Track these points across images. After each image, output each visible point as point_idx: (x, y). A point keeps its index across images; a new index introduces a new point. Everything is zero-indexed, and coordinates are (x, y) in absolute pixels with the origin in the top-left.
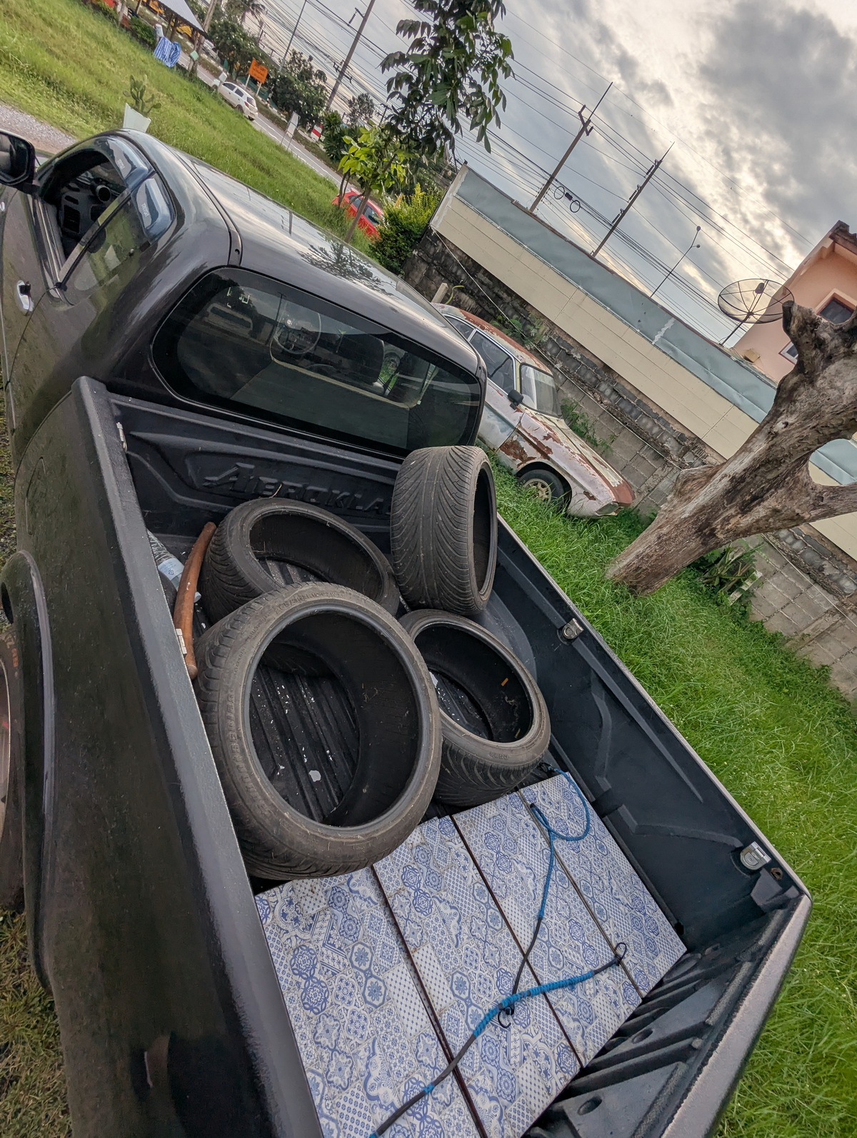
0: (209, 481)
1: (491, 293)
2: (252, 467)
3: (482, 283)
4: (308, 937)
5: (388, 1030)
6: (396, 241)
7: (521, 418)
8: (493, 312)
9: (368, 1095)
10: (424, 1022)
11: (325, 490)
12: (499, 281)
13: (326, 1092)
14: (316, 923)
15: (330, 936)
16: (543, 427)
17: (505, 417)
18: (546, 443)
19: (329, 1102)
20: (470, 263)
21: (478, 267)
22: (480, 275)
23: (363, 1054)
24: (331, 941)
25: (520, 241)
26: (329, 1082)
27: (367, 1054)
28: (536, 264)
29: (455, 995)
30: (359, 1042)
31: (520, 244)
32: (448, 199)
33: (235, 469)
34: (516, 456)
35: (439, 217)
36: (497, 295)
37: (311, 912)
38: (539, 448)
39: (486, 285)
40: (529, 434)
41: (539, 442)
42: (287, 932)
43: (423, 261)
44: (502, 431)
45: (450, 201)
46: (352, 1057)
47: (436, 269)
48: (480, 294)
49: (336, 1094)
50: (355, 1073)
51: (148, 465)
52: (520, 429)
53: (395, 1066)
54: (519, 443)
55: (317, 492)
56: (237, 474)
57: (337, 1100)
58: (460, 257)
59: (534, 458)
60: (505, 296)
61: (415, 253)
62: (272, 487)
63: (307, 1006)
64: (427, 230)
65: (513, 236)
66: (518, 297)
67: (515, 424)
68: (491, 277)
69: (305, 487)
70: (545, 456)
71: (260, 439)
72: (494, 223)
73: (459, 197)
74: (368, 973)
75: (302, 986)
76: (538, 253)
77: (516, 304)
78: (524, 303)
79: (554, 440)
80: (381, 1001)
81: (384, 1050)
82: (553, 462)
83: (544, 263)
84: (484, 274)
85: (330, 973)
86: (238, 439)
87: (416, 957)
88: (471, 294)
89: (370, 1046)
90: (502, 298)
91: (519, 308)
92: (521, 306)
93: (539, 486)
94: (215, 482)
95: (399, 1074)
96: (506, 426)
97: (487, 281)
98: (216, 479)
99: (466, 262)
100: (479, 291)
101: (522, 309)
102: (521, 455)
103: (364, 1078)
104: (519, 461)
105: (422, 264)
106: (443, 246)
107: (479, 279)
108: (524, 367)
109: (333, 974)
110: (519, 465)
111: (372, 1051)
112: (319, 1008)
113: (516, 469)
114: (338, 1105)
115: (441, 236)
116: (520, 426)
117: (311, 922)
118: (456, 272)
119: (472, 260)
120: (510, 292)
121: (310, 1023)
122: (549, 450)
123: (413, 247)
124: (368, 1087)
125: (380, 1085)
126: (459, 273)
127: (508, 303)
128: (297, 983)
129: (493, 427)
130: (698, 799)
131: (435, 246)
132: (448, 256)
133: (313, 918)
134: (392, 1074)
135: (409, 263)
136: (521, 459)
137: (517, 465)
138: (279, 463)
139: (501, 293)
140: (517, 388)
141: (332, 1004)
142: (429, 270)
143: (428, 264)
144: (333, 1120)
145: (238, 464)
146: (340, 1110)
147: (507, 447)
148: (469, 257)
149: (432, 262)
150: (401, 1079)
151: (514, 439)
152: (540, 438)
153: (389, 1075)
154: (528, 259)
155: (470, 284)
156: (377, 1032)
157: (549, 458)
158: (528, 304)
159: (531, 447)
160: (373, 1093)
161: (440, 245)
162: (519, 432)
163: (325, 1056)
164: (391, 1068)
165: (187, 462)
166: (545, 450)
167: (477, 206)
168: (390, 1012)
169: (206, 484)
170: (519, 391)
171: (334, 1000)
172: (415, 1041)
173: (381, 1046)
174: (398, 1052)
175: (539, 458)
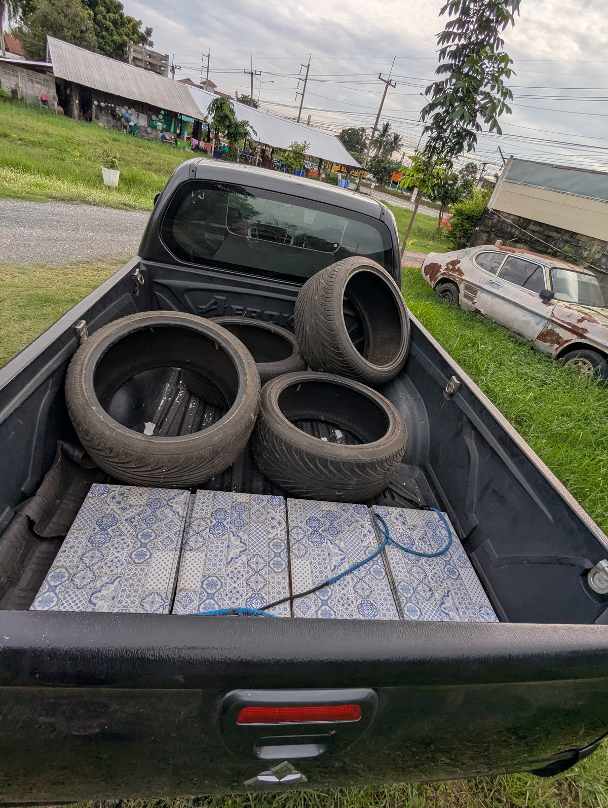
0: (201, 309)
1: (542, 236)
2: (224, 298)
3: (534, 231)
4: (119, 512)
5: (133, 578)
6: (462, 226)
7: (553, 310)
8: (545, 249)
9: (90, 599)
10: (163, 588)
11: (277, 314)
12: (548, 225)
13: (66, 583)
14: (130, 508)
15: (134, 518)
16: (577, 313)
17: (538, 312)
18: (580, 325)
19: (63, 588)
20: (522, 220)
21: (529, 221)
22: (531, 227)
23: (105, 579)
24: (133, 520)
25: (563, 191)
26: (72, 580)
27: (108, 581)
28: (582, 202)
29: (202, 587)
30: (107, 572)
31: (563, 193)
32: (499, 185)
33: (214, 300)
34: (553, 342)
35: (494, 198)
36: (549, 237)
37: (131, 503)
38: (574, 330)
39: (537, 232)
40: (563, 321)
41: (574, 326)
42: (109, 505)
43: (484, 232)
44: (537, 324)
45: (501, 186)
46: (96, 577)
47: (495, 234)
48: (533, 240)
49: (71, 587)
50: (91, 585)
51: (167, 300)
52: (553, 319)
53: (121, 597)
54: (554, 331)
55: (272, 315)
56: (215, 304)
57: (68, 590)
58: (513, 220)
59: (570, 340)
60: (555, 234)
61: (477, 229)
62: (241, 312)
63: (90, 541)
64: (486, 211)
65: (556, 189)
66: (566, 231)
67: (548, 316)
68: (540, 224)
69: (263, 312)
70: (581, 336)
71: (224, 279)
72: (539, 187)
73: (507, 180)
74: (144, 545)
75: (96, 531)
76: (581, 194)
77: (566, 237)
78: (573, 234)
79: (589, 321)
80: (141, 561)
81: (121, 585)
82: (590, 340)
83: (588, 198)
84: (534, 225)
85: (119, 533)
86: (211, 279)
87: (188, 555)
88: (525, 242)
89: (113, 578)
90: (552, 237)
91: (569, 239)
92: (571, 237)
93: (580, 364)
94: (204, 309)
95: (120, 602)
96: (540, 319)
97: (537, 228)
98: (205, 307)
99: (519, 221)
100: (532, 237)
101: (572, 240)
102: (558, 340)
103: (95, 590)
104: (556, 346)
105: (484, 234)
106: (499, 217)
107: (530, 230)
108: (554, 271)
109: (120, 535)
110: (557, 349)
111: (112, 581)
112: (97, 545)
113: (555, 354)
114: (67, 593)
115: (496, 211)
116: (553, 316)
117: (128, 507)
118: (511, 231)
119: (523, 218)
120: (558, 230)
121: (86, 549)
122: (585, 331)
123: (475, 226)
124: (94, 596)
125: (102, 600)
126: (513, 230)
127: (559, 239)
128: (95, 528)
129: (529, 322)
130: (548, 518)
131: (492, 219)
132: (504, 222)
133: (130, 506)
134: (115, 599)
135: (473, 237)
136: (558, 343)
137: (555, 349)
138: (240, 294)
139: (551, 234)
140: (548, 287)
141: (107, 547)
142: (489, 236)
143: (488, 232)
144: (58, 597)
145: (215, 296)
146: (67, 596)
147: (543, 336)
148: (520, 217)
149: (491, 230)
150: (119, 606)
151: (549, 328)
152: (574, 322)
153: (113, 598)
154: (572, 200)
155: (523, 235)
156: (124, 575)
157: (585, 338)
158: (577, 234)
159: (566, 332)
160: (94, 600)
161: (496, 217)
162: (553, 321)
163: (81, 567)
164: (118, 596)
165: (186, 296)
166: (580, 331)
167: (523, 181)
168: (142, 570)
169: (200, 311)
170: (550, 289)
171: (110, 546)
172: (147, 593)
173: (121, 582)
174: (129, 591)
175: (575, 339)
